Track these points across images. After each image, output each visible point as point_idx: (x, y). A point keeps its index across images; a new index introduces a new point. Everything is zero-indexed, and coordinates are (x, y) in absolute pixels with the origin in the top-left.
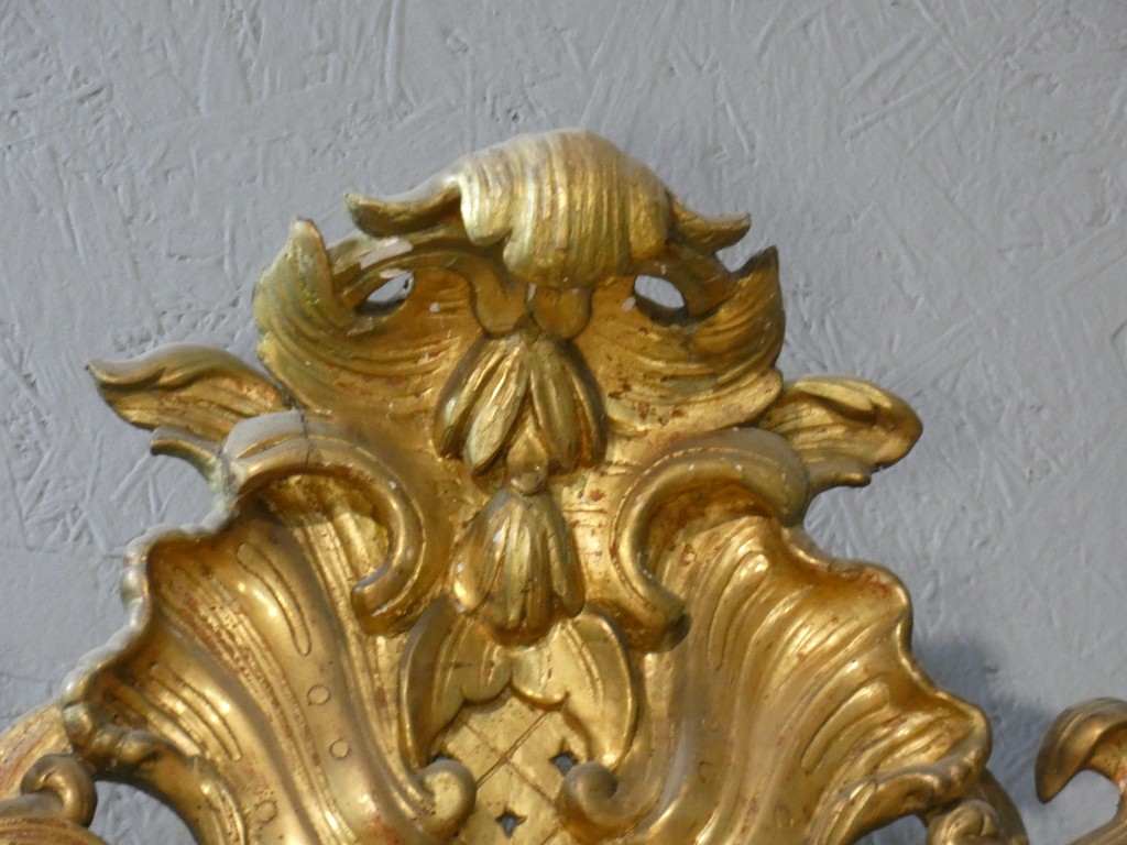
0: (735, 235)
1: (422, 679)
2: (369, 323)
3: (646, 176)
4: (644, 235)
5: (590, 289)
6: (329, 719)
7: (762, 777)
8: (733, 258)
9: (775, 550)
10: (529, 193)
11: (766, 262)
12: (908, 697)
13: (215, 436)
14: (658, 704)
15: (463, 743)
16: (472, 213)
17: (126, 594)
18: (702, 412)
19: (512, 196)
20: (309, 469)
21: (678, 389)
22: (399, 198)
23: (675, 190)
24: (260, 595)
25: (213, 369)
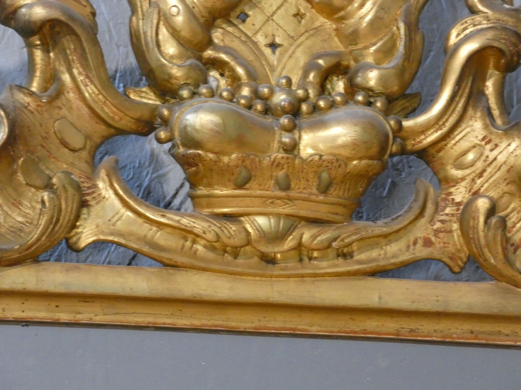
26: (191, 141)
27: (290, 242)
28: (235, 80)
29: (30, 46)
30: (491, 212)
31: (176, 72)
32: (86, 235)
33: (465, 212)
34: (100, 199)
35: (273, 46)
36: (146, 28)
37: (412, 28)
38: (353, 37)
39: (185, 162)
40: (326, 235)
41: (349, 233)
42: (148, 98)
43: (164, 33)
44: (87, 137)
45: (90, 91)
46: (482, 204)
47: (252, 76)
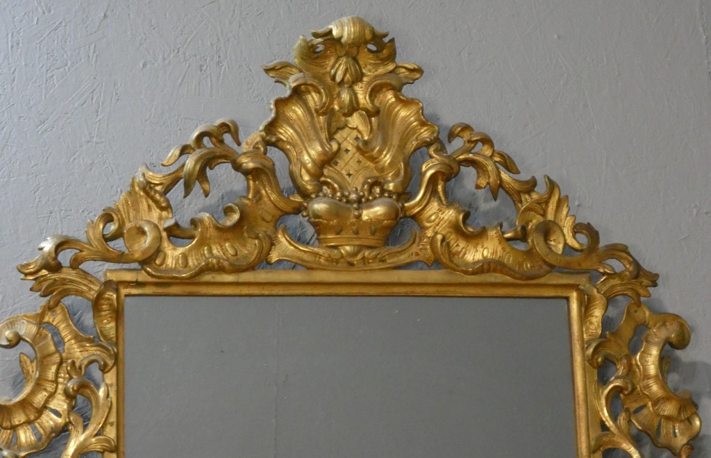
0: (385, 35)
1: (329, 125)
2: (316, 55)
3: (368, 24)
4: (368, 36)
5: (358, 47)
6: (312, 133)
7: (395, 141)
8: (386, 40)
9: (396, 97)
10: (346, 29)
11: (392, 41)
12: (423, 124)
13: (287, 78)
14: (375, 127)
15: (338, 136)
16: (335, 33)
17: (271, 110)
18: (381, 70)
19: (343, 30)
20: (305, 84)
21: (376, 66)
22: (321, 30)
23: (374, 26)
24: (297, 109)
25: (286, 65)
26: (317, 216)
27: (360, 256)
28: (334, 190)
29: (248, 180)
30: (443, 240)
31: (309, 187)
32: (274, 257)
33: (432, 241)
34: (280, 242)
35: (349, 175)
36: (296, 169)
37: (406, 165)
38: (382, 170)
39: (315, 225)
40: (374, 253)
41: (384, 251)
42: (298, 199)
43: (303, 171)
44: (273, 216)
45: (273, 197)
46: (439, 237)
47: (341, 188)
